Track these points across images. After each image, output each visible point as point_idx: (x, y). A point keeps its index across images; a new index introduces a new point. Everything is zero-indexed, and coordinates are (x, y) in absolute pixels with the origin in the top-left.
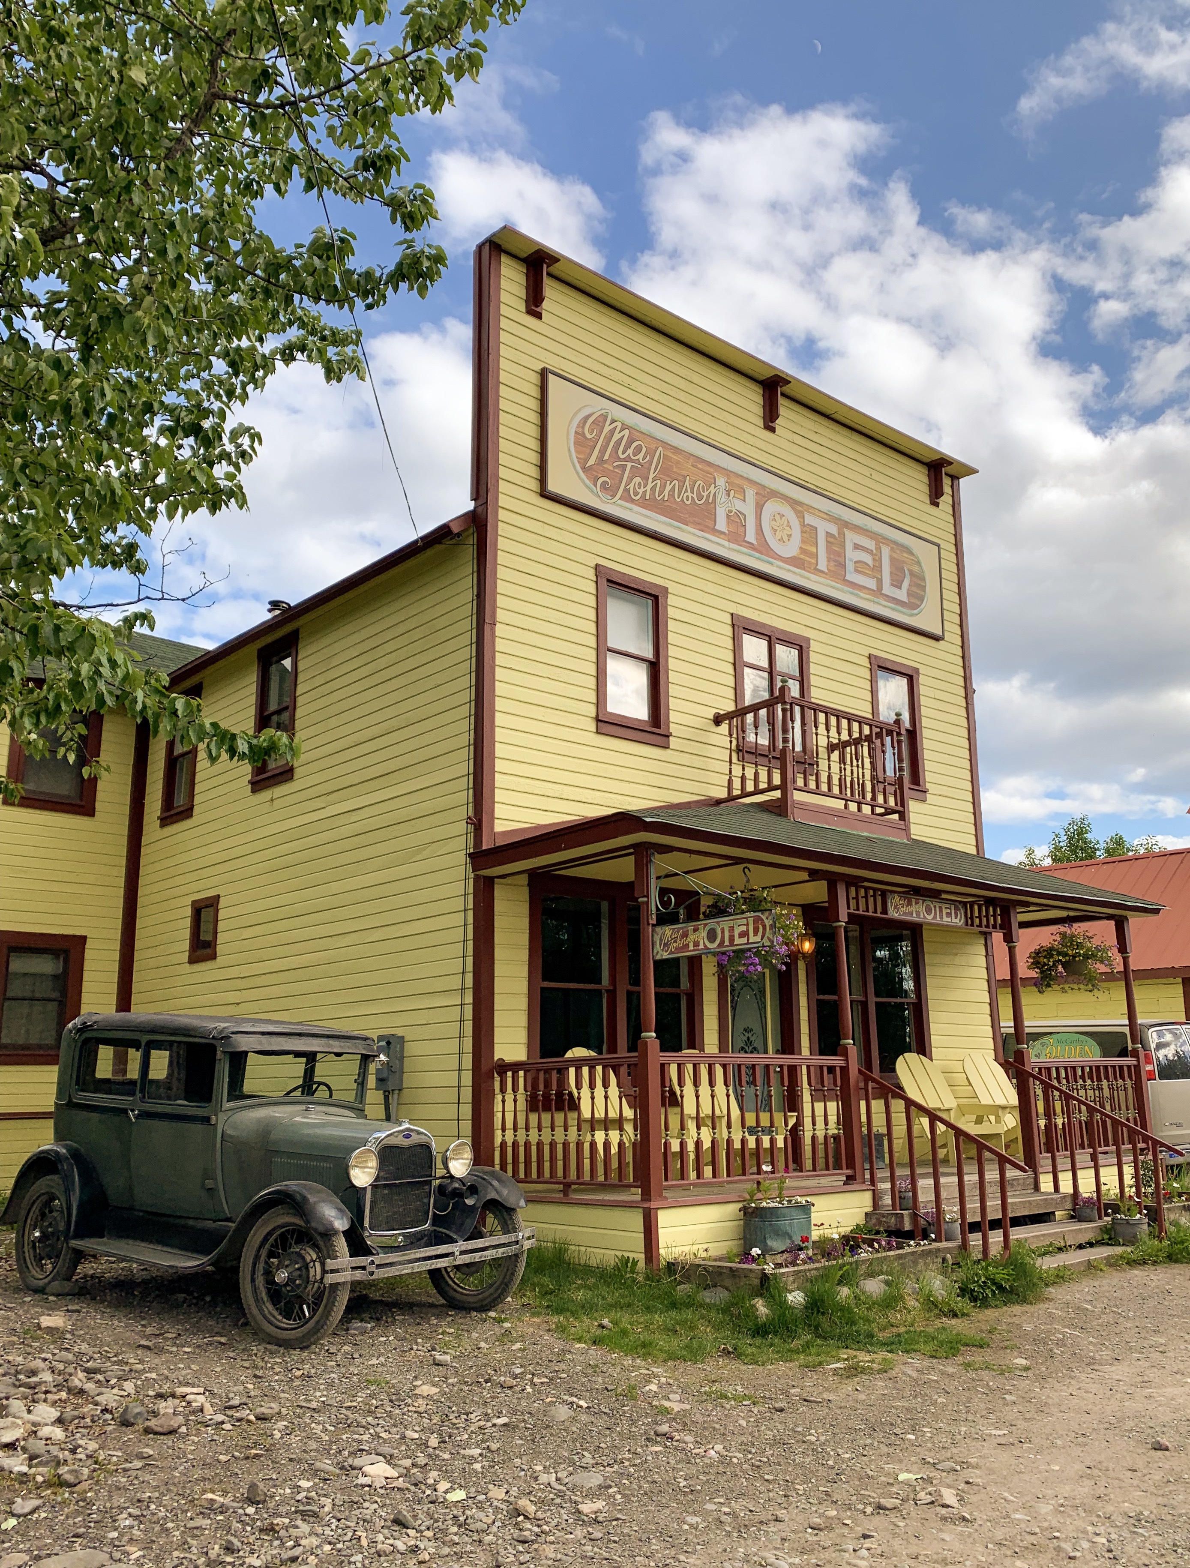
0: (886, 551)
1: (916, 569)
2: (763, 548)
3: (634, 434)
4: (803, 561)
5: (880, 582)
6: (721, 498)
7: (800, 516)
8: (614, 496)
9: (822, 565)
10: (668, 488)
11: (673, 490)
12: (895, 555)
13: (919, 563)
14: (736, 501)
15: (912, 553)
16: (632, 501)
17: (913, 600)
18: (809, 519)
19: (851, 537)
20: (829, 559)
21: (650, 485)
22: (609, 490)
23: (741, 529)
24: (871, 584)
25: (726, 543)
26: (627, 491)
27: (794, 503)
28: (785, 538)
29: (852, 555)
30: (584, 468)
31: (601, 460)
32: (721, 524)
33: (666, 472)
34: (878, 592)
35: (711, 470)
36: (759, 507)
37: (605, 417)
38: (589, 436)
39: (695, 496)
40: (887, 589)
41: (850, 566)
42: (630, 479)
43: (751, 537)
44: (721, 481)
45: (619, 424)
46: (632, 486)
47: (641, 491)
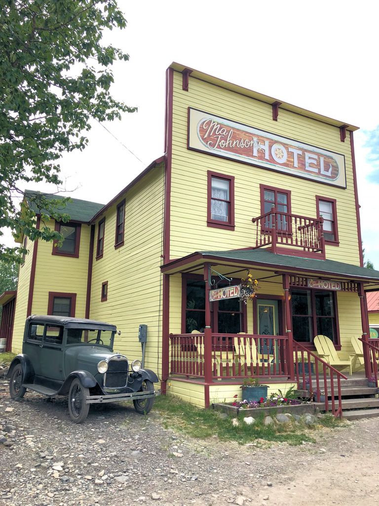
0: (322, 159)
1: (335, 164)
2: (272, 160)
3: (222, 126)
4: (288, 164)
5: (319, 170)
6: (255, 144)
7: (287, 149)
8: (214, 147)
9: (296, 165)
10: (235, 143)
11: (236, 143)
12: (326, 160)
13: (336, 162)
14: (261, 145)
15: (333, 159)
16: (221, 148)
17: (333, 175)
18: (290, 150)
19: (307, 155)
20: (299, 163)
21: (228, 142)
22: (212, 145)
23: (264, 155)
24: (316, 170)
25: (257, 160)
26: (219, 145)
27: (284, 145)
28: (281, 157)
29: (308, 161)
30: (203, 139)
31: (209, 135)
32: (255, 153)
33: (234, 137)
34: (319, 173)
35: (251, 136)
36: (270, 147)
37: (211, 121)
38: (205, 128)
39: (245, 145)
40: (323, 172)
41: (307, 165)
42: (220, 141)
43: (267, 157)
44: (255, 139)
45: (216, 123)
46: (221, 143)
47: (224, 145)
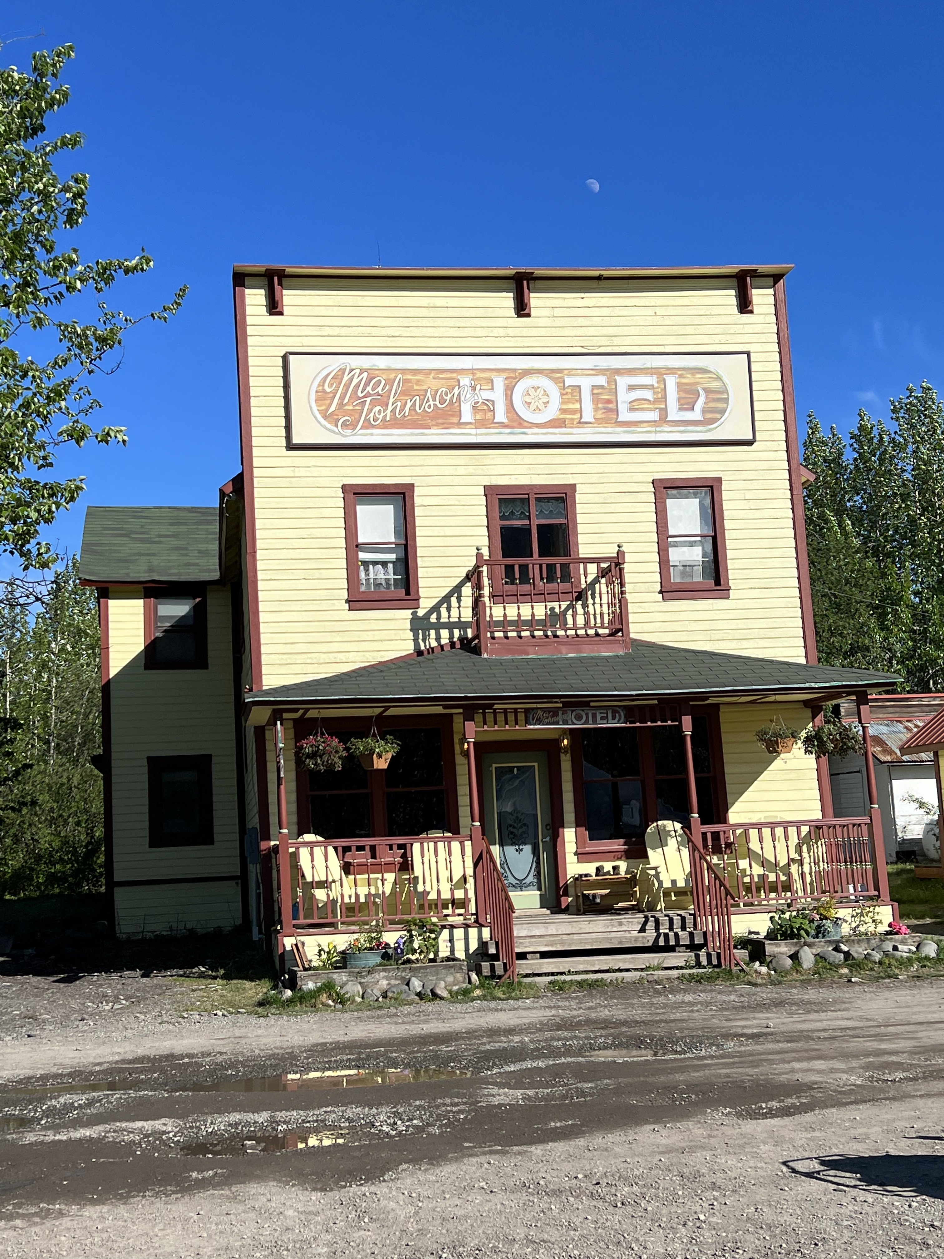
0: (671, 382)
1: (715, 385)
2: (516, 421)
3: (371, 375)
4: (564, 421)
5: (664, 413)
6: (467, 394)
7: (560, 381)
8: (354, 429)
9: (588, 415)
10: (409, 404)
11: (414, 405)
12: (684, 381)
13: (719, 378)
14: (482, 393)
15: (709, 372)
16: (374, 427)
17: (709, 416)
18: (569, 381)
19: (623, 382)
20: (596, 409)
21: (390, 408)
22: (351, 425)
23: (489, 414)
24: (654, 416)
25: (473, 431)
26: (367, 420)
27: (549, 373)
28: (541, 406)
29: (624, 397)
30: (325, 417)
31: (341, 405)
32: (467, 415)
33: (407, 392)
34: (663, 418)
35: (454, 375)
36: (509, 391)
37: (343, 371)
38: (328, 390)
39: (437, 403)
40: (674, 414)
41: (623, 408)
42: (370, 411)
43: (501, 416)
44: (465, 381)
45: (358, 371)
46: (372, 415)
47: (381, 417)
